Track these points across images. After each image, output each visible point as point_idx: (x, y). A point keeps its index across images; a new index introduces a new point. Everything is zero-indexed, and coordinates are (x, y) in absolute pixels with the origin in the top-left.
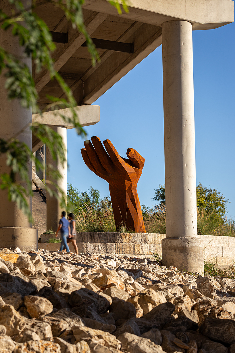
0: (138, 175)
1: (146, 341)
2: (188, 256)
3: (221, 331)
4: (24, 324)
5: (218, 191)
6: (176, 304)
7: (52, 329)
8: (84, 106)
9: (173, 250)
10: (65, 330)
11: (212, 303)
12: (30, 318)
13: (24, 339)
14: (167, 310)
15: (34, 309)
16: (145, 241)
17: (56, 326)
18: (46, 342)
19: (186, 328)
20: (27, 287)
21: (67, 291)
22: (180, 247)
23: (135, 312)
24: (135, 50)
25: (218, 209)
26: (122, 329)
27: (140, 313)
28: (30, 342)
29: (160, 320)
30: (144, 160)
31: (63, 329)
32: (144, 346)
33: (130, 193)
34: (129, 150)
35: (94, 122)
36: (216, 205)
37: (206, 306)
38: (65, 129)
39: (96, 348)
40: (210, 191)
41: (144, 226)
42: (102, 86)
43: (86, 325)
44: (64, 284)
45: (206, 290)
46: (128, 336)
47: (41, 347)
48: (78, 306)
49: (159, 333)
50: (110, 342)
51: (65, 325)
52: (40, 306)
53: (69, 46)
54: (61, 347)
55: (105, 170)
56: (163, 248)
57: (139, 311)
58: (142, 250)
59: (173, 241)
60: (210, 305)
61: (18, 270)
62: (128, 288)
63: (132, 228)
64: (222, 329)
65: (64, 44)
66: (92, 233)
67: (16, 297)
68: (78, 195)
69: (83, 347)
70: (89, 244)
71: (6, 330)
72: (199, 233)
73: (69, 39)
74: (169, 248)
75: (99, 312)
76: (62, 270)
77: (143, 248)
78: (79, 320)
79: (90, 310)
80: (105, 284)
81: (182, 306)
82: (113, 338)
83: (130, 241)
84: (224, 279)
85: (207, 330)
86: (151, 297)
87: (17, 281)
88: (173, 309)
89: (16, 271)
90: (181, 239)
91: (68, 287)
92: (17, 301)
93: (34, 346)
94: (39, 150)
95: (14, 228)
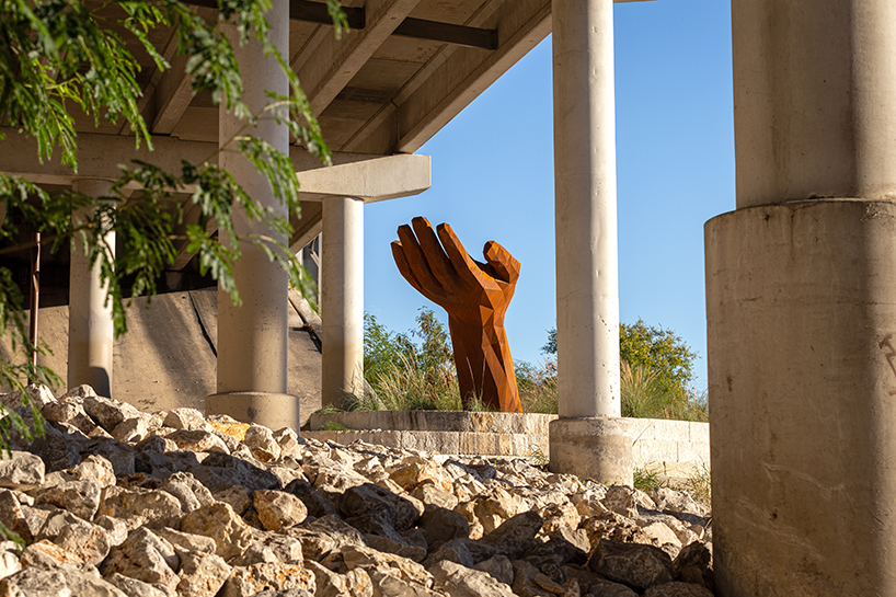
0: (507, 296)
1: (482, 576)
2: (602, 453)
3: (628, 564)
4: (249, 537)
5: (676, 335)
6: (549, 517)
7: (303, 550)
8: (399, 156)
9: (571, 443)
10: (328, 553)
11: (617, 518)
12: (263, 529)
13: (248, 561)
14: (527, 526)
15: (271, 515)
16: (520, 429)
17: (312, 544)
18: (288, 567)
19: (561, 559)
20: (261, 477)
21: (339, 490)
22: (585, 436)
23: (466, 531)
24: (500, 44)
25: (675, 371)
26: (437, 555)
27: (478, 532)
28: (258, 566)
29: (514, 545)
30: (518, 265)
31: (324, 551)
32: (475, 583)
33: (491, 332)
34: (488, 246)
35: (419, 188)
36: (673, 362)
37: (606, 524)
38: (361, 203)
39: (384, 583)
40: (661, 334)
41: (517, 400)
42: (435, 117)
43: (369, 545)
44: (334, 477)
45: (616, 502)
46: (448, 567)
47: (279, 574)
48: (356, 515)
49: (509, 564)
50: (412, 574)
51: (329, 543)
52: (282, 509)
53: (366, 34)
54: (317, 577)
55: (441, 286)
56: (552, 440)
57: (475, 528)
58: (514, 447)
59: (571, 424)
60: (615, 521)
61: (246, 451)
62: (459, 491)
63: (494, 401)
64: (629, 560)
65: (357, 31)
66: (413, 412)
67: (237, 493)
68: (390, 338)
69: (359, 580)
70: (407, 434)
71: (215, 546)
72: (624, 414)
73: (367, 20)
74: (563, 437)
75: (397, 528)
76: (336, 458)
77: (516, 442)
78: (356, 536)
79: (380, 521)
80: (413, 480)
81: (560, 522)
82: (418, 568)
83: (489, 428)
84: (661, 490)
85: (601, 563)
86: (499, 504)
87: (242, 466)
88: (539, 524)
89: (243, 452)
90: (588, 421)
91: (341, 483)
92: (240, 499)
93: (267, 572)
94: (310, 247)
95: (252, 393)
